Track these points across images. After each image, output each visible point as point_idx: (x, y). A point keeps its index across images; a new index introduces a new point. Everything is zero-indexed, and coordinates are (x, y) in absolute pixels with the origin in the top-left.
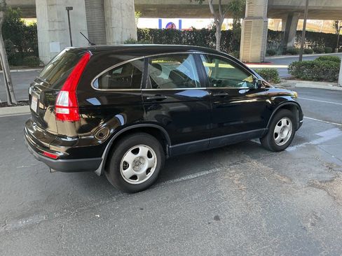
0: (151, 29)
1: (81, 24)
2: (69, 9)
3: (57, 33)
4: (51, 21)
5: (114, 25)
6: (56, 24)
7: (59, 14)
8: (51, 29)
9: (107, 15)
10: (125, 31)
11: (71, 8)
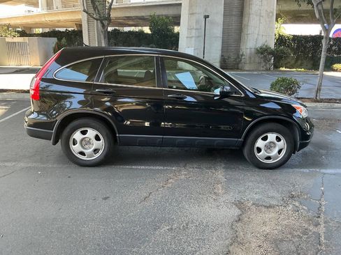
0: (294, 36)
1: (217, 31)
2: (206, 17)
3: (193, 39)
4: (190, 29)
5: (250, 32)
6: (194, 31)
7: (197, 22)
8: (189, 36)
9: (244, 22)
10: (260, 37)
11: (208, 16)
